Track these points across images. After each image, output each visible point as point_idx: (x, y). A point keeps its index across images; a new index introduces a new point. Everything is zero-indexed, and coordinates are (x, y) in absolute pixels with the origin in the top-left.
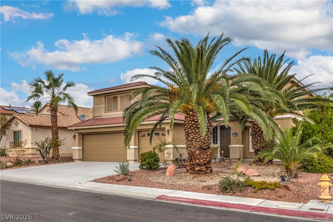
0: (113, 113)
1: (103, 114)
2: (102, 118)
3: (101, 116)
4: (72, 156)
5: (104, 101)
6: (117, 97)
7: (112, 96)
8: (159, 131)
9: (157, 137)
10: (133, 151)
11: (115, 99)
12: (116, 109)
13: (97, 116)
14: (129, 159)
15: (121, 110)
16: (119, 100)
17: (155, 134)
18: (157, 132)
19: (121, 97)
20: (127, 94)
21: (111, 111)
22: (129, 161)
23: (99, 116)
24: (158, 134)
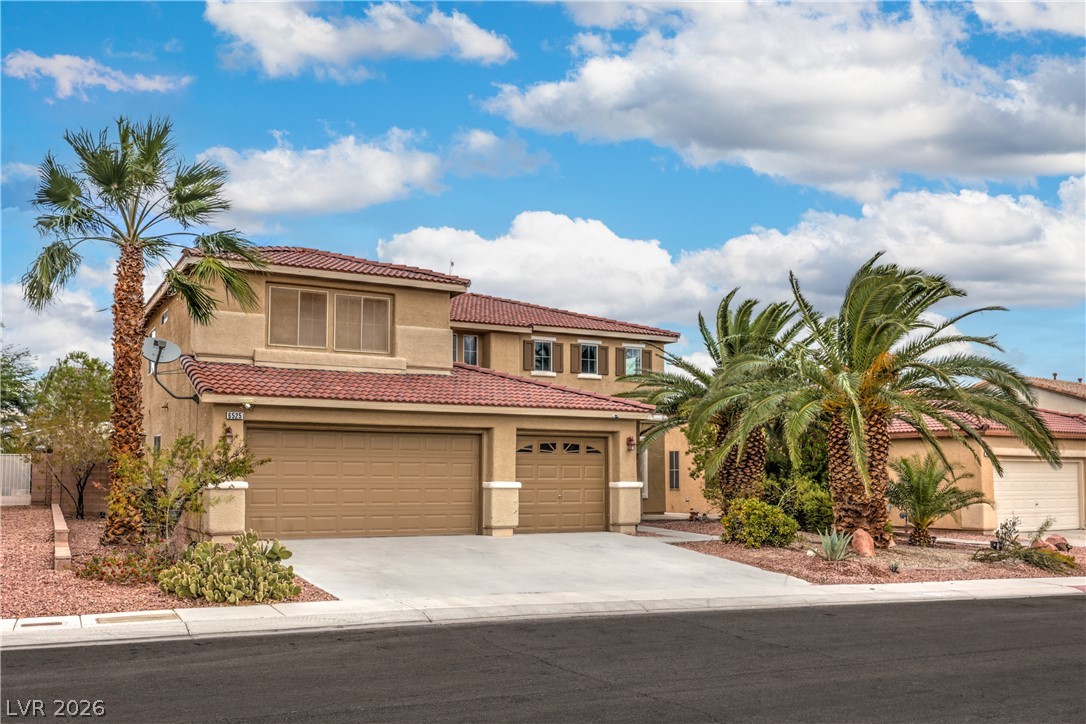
1: (258, 350)
2: (257, 364)
3: (252, 358)
5: (263, 300)
6: (324, 296)
7: (300, 290)
8: (578, 439)
9: (572, 456)
10: (516, 497)
11: (313, 302)
12: (318, 341)
13: (223, 353)
14: (499, 525)
15: (343, 345)
16: (331, 309)
17: (565, 446)
18: (571, 442)
19: (342, 302)
20: (371, 297)
21: (291, 342)
22: (494, 532)
23: (233, 353)
24: (575, 448)
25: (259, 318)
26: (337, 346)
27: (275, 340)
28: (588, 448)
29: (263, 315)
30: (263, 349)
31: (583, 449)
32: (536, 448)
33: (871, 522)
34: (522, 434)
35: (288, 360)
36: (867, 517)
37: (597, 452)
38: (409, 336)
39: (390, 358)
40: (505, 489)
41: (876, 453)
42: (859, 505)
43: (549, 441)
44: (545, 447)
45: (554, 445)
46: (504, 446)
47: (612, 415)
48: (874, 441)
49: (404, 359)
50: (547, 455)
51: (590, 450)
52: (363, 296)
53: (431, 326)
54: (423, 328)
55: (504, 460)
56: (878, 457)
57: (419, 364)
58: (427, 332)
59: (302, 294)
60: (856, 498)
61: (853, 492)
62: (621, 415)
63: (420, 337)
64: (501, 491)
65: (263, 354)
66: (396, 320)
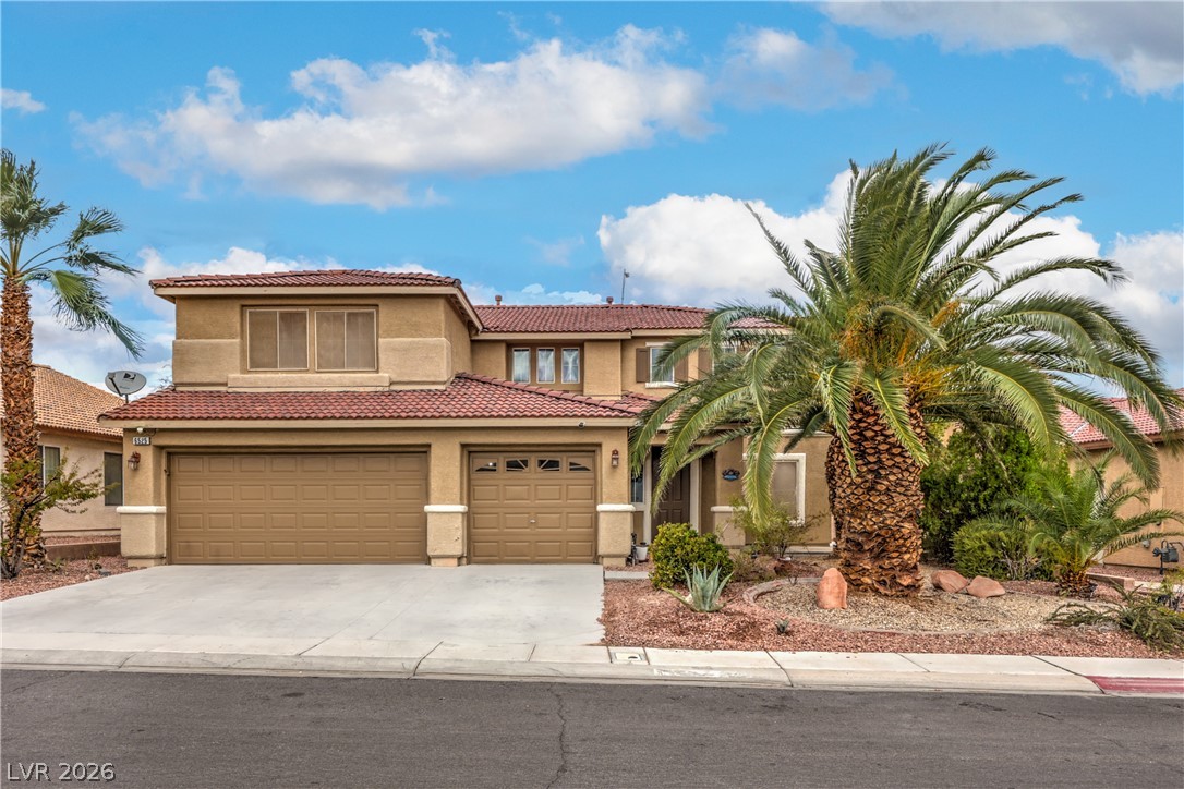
0: (280, 375)
1: (232, 376)
2: (230, 390)
3: (225, 384)
4: (119, 536)
5: (238, 325)
6: (304, 314)
7: (278, 310)
8: (558, 454)
9: (551, 474)
10: (459, 522)
11: (294, 322)
12: (298, 361)
13: (198, 381)
14: (436, 553)
15: (324, 366)
16: (312, 327)
17: (541, 462)
18: (548, 457)
19: (321, 318)
20: (355, 310)
21: (271, 365)
22: (433, 561)
23: (208, 381)
24: (553, 465)
25: (231, 344)
26: (319, 366)
27: (256, 364)
28: (571, 464)
29: (237, 341)
30: (238, 375)
31: (564, 465)
32: (502, 466)
33: (877, 557)
34: (469, 450)
35: (260, 384)
36: (871, 550)
37: (585, 469)
38: (394, 349)
39: (375, 375)
40: (445, 512)
41: (884, 457)
42: (861, 534)
43: (518, 457)
44: (512, 465)
45: (525, 462)
46: (446, 463)
47: (575, 422)
48: (880, 438)
49: (387, 375)
50: (515, 474)
51: (574, 467)
52: (346, 311)
53: (421, 336)
54: (410, 339)
55: (443, 481)
56: (890, 463)
57: (406, 379)
58: (414, 342)
59: (281, 314)
60: (855, 525)
61: (852, 515)
62: (587, 422)
63: (406, 350)
64: (438, 516)
65: (235, 379)
66: (380, 332)
